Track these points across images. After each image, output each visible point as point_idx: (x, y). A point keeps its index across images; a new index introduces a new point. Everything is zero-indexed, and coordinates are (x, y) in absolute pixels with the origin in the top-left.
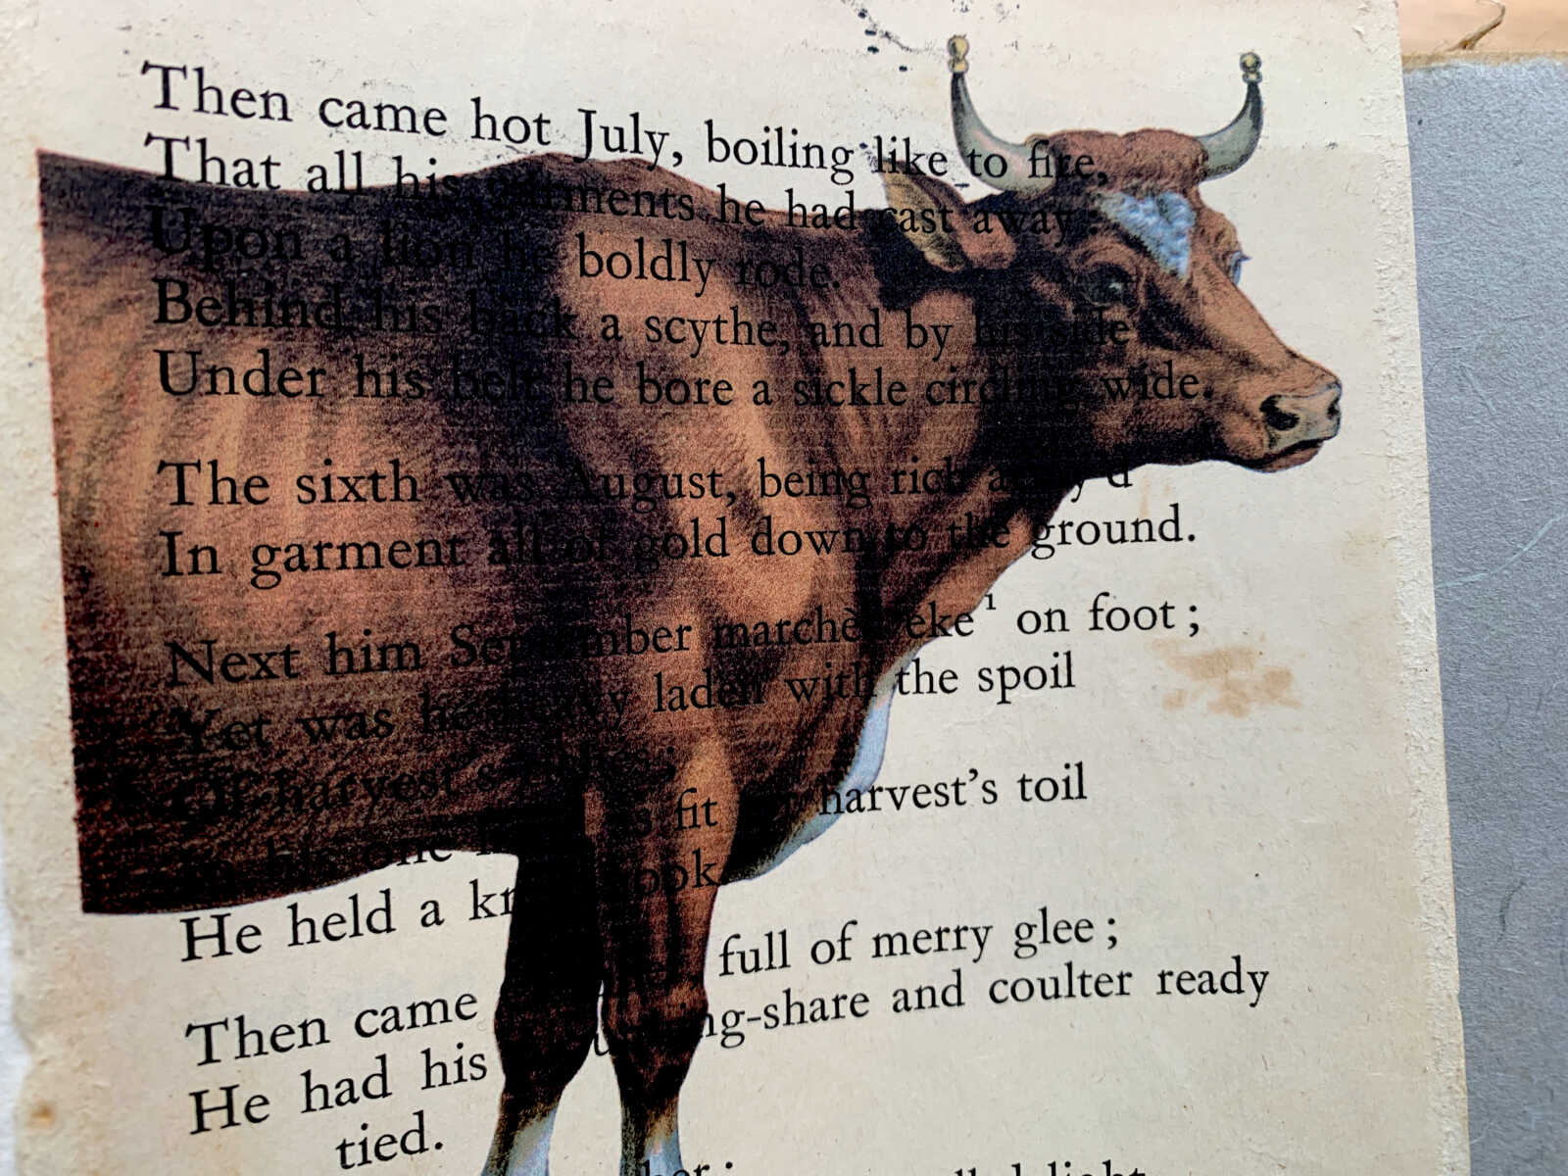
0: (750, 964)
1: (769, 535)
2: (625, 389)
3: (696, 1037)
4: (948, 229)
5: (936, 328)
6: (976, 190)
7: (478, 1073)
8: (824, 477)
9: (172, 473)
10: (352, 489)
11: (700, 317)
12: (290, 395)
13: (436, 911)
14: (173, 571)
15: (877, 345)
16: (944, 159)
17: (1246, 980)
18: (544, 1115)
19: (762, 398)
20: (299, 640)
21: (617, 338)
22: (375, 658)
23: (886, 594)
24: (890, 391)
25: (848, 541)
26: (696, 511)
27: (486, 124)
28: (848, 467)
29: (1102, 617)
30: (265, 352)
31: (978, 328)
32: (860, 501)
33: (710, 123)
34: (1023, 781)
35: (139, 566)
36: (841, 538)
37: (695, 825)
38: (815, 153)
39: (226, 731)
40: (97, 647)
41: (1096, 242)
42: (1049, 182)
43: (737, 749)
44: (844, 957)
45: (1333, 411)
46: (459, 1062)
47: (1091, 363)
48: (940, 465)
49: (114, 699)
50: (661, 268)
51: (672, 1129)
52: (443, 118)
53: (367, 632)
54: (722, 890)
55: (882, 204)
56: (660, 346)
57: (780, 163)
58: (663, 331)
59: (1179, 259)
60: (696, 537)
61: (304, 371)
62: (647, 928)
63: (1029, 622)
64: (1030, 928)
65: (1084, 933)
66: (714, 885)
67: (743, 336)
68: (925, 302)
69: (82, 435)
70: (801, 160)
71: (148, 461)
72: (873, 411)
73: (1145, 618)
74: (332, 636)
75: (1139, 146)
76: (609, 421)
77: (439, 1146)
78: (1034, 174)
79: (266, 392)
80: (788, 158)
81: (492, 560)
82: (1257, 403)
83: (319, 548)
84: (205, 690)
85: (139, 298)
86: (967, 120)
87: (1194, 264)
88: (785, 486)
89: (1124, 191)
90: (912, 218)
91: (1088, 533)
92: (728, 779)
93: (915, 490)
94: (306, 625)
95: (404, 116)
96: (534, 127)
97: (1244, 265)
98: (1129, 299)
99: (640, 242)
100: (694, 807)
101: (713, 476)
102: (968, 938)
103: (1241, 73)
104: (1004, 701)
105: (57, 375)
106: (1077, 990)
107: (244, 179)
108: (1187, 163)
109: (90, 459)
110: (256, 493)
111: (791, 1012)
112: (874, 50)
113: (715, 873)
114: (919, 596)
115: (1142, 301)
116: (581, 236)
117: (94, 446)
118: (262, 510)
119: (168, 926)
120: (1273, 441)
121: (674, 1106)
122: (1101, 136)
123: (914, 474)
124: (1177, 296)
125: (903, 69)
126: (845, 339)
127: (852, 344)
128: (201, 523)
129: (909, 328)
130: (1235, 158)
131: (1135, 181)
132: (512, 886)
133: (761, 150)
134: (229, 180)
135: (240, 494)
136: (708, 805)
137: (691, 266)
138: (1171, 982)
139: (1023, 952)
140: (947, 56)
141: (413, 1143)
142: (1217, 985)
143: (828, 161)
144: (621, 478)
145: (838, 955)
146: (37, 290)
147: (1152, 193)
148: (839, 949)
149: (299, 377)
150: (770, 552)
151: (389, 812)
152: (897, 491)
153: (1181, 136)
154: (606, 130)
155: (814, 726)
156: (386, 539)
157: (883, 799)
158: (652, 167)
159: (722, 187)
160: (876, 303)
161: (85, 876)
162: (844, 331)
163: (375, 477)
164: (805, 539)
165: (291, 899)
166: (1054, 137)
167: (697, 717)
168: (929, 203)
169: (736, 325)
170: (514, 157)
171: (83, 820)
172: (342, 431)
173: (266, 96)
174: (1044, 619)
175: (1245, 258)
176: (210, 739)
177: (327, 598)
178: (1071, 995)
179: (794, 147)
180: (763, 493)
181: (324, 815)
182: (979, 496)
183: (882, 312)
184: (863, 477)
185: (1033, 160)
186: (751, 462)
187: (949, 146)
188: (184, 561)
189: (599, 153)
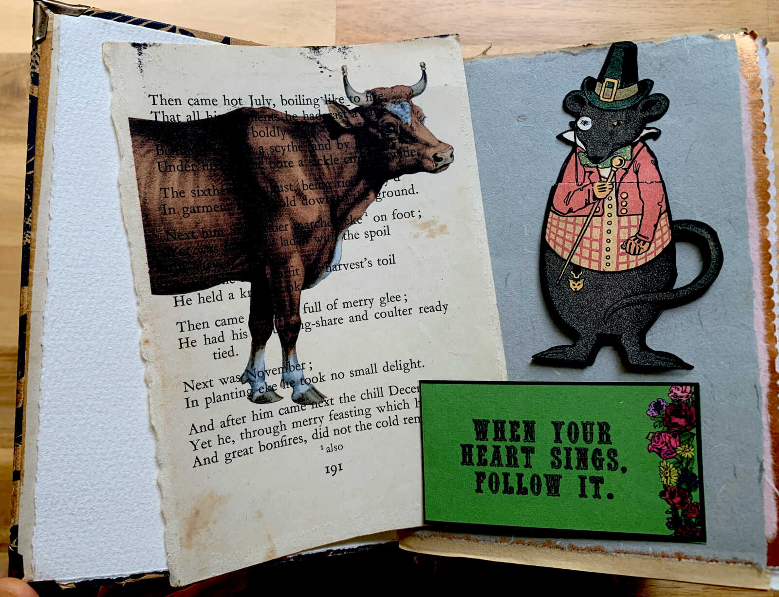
0: (311, 310)
1: (306, 200)
2: (266, 165)
3: (299, 329)
4: (346, 117)
5: (345, 143)
6: (352, 106)
7: (245, 337)
8: (319, 184)
9: (163, 191)
10: (204, 193)
11: (284, 145)
12: (188, 171)
13: (232, 295)
14: (165, 214)
15: (330, 149)
16: (343, 99)
17: (442, 307)
18: (262, 348)
19: (301, 165)
20: (195, 230)
21: (263, 152)
22: (213, 234)
23: (338, 214)
24: (335, 160)
25: (327, 200)
26: (288, 195)
27: (227, 101)
28: (325, 181)
29: (396, 216)
30: (181, 161)
31: (356, 143)
32: (329, 190)
33: (281, 96)
34: (379, 260)
35: (158, 213)
36: (325, 200)
37: (294, 275)
38: (309, 101)
39: (180, 251)
40: (150, 232)
41: (386, 117)
42: (371, 102)
43: (302, 256)
44: (335, 308)
45: (452, 156)
46: (241, 334)
47: (387, 149)
48: (350, 179)
49: (155, 244)
50: (273, 134)
51: (295, 353)
52: (216, 101)
53: (211, 228)
54: (302, 291)
55: (328, 112)
56: (274, 153)
57: (300, 104)
58: (274, 149)
59: (408, 119)
60: (287, 201)
61: (190, 165)
62: (284, 301)
63: (377, 219)
64: (384, 298)
65: (398, 299)
66: (300, 290)
67: (295, 149)
68: (342, 137)
69: (143, 182)
70: (306, 103)
71: (158, 189)
72: (331, 166)
73: (407, 215)
74: (202, 228)
75: (395, 90)
76: (263, 173)
77: (237, 355)
78: (367, 101)
79: (182, 170)
80: (302, 103)
81: (238, 209)
82: (432, 155)
83: (198, 207)
84: (175, 242)
85: (152, 150)
86: (348, 88)
87: (412, 120)
88: (309, 187)
89: (392, 103)
90: (336, 115)
91: (390, 194)
92: (301, 263)
93: (343, 186)
94: (196, 226)
95: (208, 101)
96: (238, 101)
97: (425, 119)
98: (395, 131)
99: (267, 127)
100: (293, 271)
101: (290, 186)
102: (368, 302)
103: (420, 68)
104: (372, 240)
105: (137, 169)
106: (398, 314)
107: (173, 120)
108: (408, 93)
109: (145, 188)
110: (182, 195)
111: (322, 323)
112: (322, 72)
113: (300, 287)
114: (348, 214)
115: (399, 131)
116: (252, 127)
117: (146, 185)
118: (184, 199)
119: (171, 298)
120: (437, 165)
121: (295, 347)
122: (385, 88)
123: (343, 182)
124: (408, 129)
125: (330, 76)
126: (321, 148)
127: (323, 149)
128: (171, 202)
129: (338, 144)
130: (420, 91)
131: (394, 100)
132: (250, 290)
133: (295, 101)
134: (169, 120)
135: (179, 195)
136: (297, 270)
137: (280, 132)
138: (422, 310)
139: (382, 305)
140: (342, 72)
141: (231, 354)
142: (435, 309)
143: (313, 102)
144: (267, 187)
145: (334, 308)
146: (131, 150)
147: (399, 102)
148: (334, 306)
149: (189, 167)
150: (307, 205)
151: (219, 271)
152: (339, 187)
153: (405, 86)
154: (256, 100)
155: (322, 249)
156: (213, 204)
157: (342, 267)
158: (268, 108)
159: (286, 112)
160: (329, 138)
161: (152, 286)
162: (321, 146)
163: (209, 190)
164: (316, 201)
165: (198, 292)
166: (372, 90)
167: (292, 248)
168: (340, 111)
169: (293, 147)
170: (234, 109)
171: (150, 272)
172: (201, 179)
173: (176, 100)
174: (381, 218)
175: (425, 117)
176: (177, 253)
177: (201, 219)
178: (396, 315)
179: (303, 100)
180: (304, 189)
181: (204, 272)
182: (361, 186)
183: (330, 140)
184: (330, 184)
185: (367, 97)
186: (300, 181)
187: (344, 95)
188: (167, 211)
189: (255, 106)
